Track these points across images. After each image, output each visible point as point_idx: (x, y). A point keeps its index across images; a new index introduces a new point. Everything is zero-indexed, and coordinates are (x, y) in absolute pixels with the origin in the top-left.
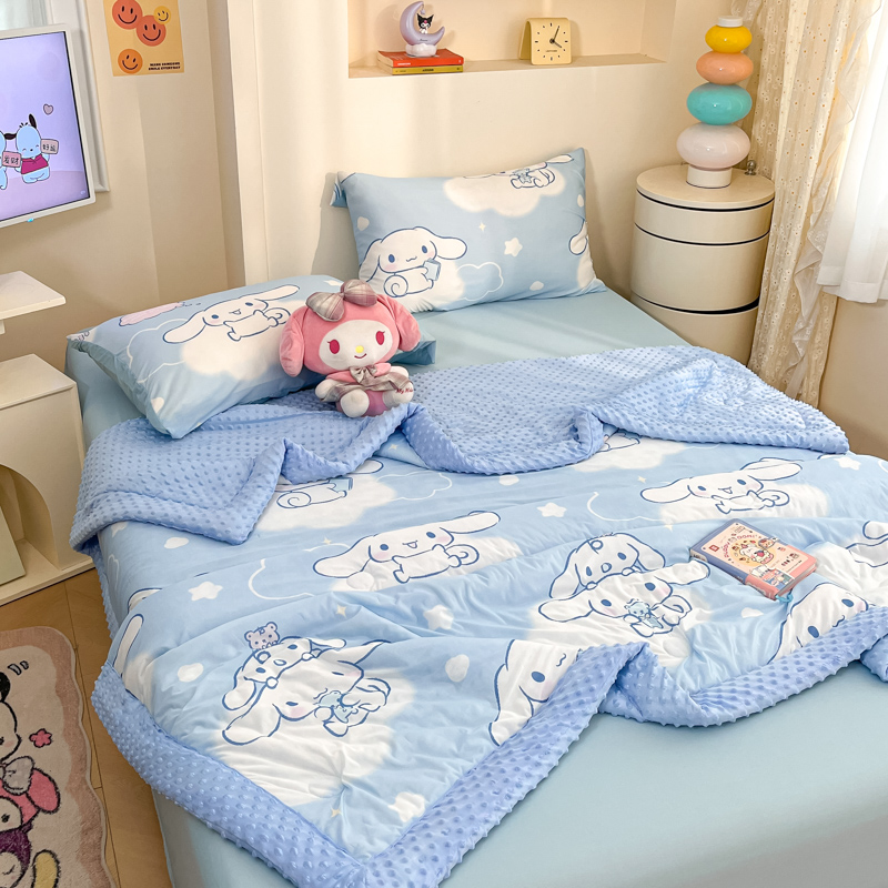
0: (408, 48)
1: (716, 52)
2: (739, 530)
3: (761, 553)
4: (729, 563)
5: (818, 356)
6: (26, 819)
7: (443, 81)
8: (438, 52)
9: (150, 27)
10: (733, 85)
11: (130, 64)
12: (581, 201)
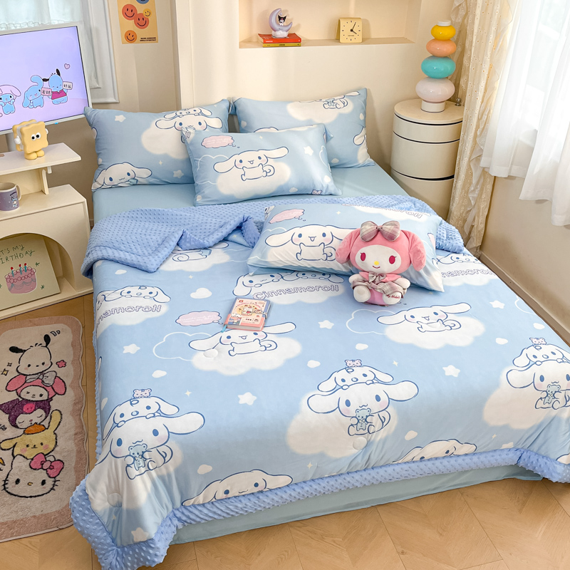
0: (273, 33)
1: (436, 40)
5: (484, 206)
6: (50, 397)
7: (290, 51)
8: (289, 35)
9: (141, 19)
10: (446, 57)
11: (130, 38)
12: (362, 117)
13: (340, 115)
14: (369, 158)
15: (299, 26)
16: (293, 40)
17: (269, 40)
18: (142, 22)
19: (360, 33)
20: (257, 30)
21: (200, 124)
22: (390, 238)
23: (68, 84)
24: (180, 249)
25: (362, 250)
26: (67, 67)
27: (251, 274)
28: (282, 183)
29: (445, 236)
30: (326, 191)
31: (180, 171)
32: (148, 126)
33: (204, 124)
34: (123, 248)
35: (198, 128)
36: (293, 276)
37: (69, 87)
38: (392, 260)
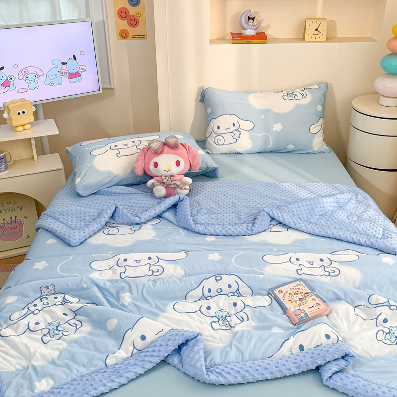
0: (243, 31)
1: (396, 38)
2: (299, 285)
3: (301, 300)
4: (283, 301)
8: (257, 34)
11: (124, 35)
12: (319, 108)
13: (298, 106)
14: (325, 146)
15: (269, 26)
16: (261, 37)
17: (239, 38)
18: (134, 22)
19: (325, 33)
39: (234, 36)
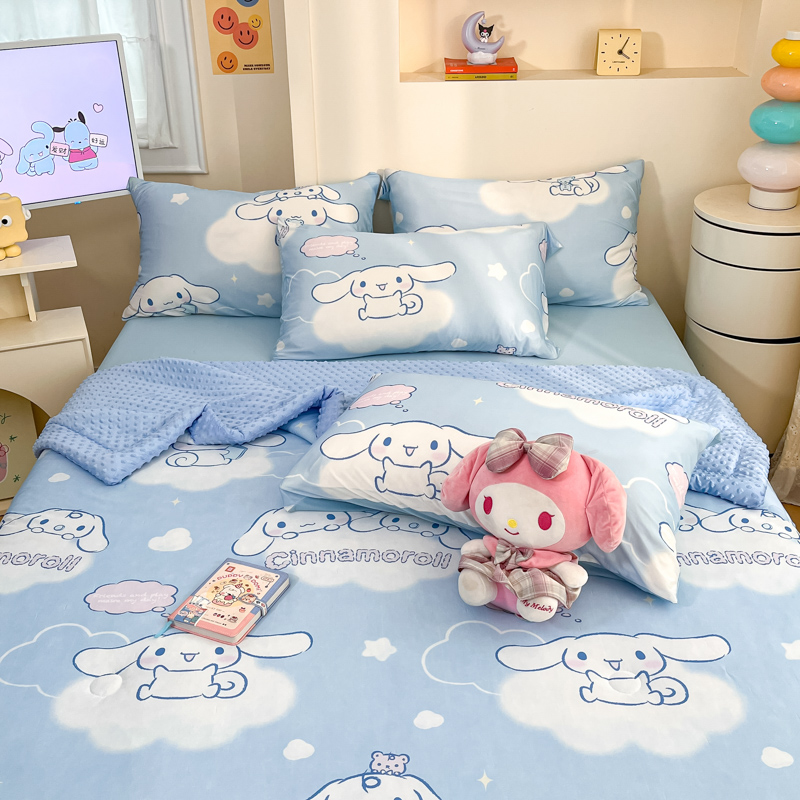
0: (469, 56)
1: (784, 67)
7: (497, 89)
8: (497, 60)
9: (245, 33)
11: (227, 64)
12: (626, 213)
13: (581, 208)
14: (638, 292)
15: (523, 45)
16: (506, 68)
17: (460, 68)
18: (246, 38)
19: (637, 58)
20: (443, 52)
21: (314, 213)
22: (545, 473)
23: (99, 137)
24: (191, 441)
25: (488, 491)
26: (98, 108)
27: (288, 509)
28: (436, 328)
29: (732, 466)
30: (524, 349)
31: (267, 296)
32: (222, 214)
33: (321, 215)
34: (88, 430)
35: (310, 220)
36: (372, 522)
37: (102, 142)
38: (545, 521)
39: (451, 64)
